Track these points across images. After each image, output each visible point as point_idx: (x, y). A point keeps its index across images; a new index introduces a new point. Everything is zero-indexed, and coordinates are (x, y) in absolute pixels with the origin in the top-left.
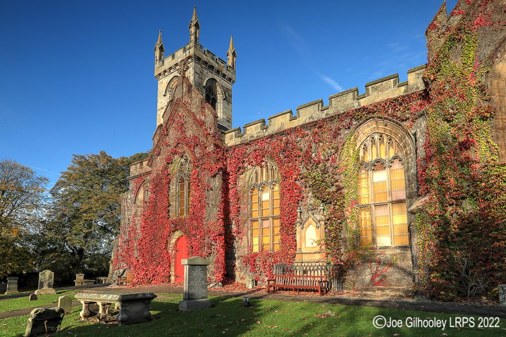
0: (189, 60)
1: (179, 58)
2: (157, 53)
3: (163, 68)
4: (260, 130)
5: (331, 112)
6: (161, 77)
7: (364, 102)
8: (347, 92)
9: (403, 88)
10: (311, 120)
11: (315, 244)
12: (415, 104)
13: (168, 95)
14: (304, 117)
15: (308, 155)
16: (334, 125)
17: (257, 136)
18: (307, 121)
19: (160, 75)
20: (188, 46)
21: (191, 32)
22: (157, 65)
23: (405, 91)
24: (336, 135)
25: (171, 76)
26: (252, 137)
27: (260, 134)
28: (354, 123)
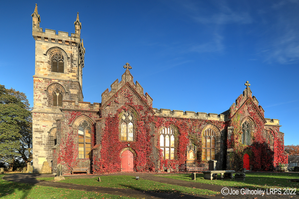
0: (73, 44)
1: (64, 37)
2: (35, 20)
3: (43, 35)
4: (169, 114)
5: (199, 118)
6: (39, 39)
7: (209, 119)
8: (205, 113)
9: (219, 119)
10: (191, 118)
11: (193, 158)
12: (222, 124)
13: (48, 56)
14: (189, 116)
15: (191, 129)
16: (200, 122)
17: (168, 116)
18: (190, 118)
19: (40, 37)
20: (73, 35)
21: (76, 28)
22: (35, 28)
23: (220, 120)
24: (200, 125)
25: (53, 45)
26: (166, 115)
27: (169, 115)
28: (206, 124)
